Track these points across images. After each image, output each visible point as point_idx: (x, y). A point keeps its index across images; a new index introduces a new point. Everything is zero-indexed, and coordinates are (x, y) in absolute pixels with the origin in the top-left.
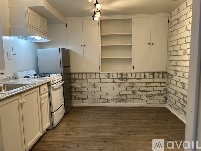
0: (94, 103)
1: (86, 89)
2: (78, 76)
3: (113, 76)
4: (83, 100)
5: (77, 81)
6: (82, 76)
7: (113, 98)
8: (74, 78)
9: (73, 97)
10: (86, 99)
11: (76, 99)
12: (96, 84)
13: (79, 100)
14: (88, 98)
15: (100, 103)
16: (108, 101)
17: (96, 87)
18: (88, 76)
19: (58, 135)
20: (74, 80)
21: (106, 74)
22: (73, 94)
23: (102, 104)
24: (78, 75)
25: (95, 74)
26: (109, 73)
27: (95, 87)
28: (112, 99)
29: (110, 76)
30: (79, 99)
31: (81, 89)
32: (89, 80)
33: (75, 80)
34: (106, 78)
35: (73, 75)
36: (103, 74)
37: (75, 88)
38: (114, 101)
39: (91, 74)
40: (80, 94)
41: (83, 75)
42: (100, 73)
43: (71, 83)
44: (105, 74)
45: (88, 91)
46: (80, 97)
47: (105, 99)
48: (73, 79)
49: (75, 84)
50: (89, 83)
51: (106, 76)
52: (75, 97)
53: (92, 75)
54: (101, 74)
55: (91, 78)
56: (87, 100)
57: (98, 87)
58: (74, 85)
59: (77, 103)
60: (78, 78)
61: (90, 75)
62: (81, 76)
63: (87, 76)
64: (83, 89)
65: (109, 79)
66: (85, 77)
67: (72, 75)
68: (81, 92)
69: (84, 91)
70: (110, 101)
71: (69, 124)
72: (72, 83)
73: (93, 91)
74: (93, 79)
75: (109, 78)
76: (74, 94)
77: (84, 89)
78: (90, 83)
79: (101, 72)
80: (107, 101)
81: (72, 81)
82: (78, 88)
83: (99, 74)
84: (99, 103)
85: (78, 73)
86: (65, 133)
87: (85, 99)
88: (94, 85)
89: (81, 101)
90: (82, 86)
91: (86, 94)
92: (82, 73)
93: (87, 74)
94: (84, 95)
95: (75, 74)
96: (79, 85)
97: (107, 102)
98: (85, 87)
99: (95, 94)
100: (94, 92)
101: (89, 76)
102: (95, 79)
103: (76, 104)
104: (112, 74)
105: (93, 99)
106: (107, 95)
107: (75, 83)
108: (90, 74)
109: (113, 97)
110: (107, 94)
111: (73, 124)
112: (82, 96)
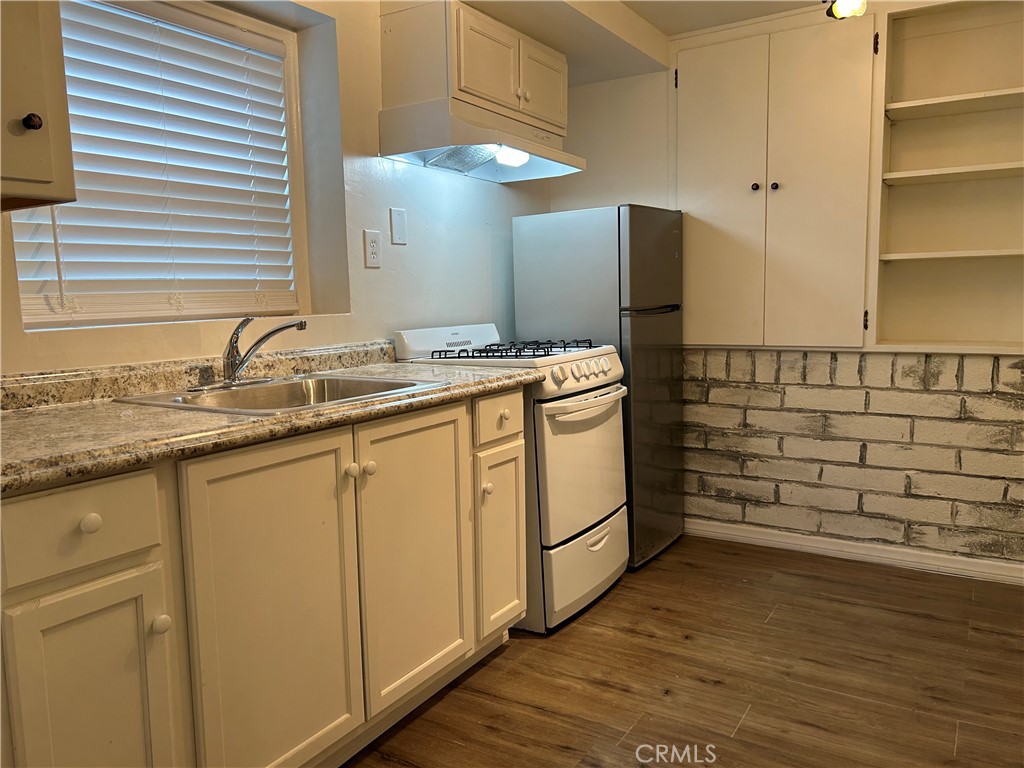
0: (817, 533)
1: (768, 446)
2: (728, 364)
3: (959, 377)
4: (750, 509)
5: (715, 394)
6: (749, 367)
7: (947, 521)
8: (700, 376)
9: (692, 485)
10: (769, 503)
11: (710, 497)
12: (835, 419)
13: (723, 505)
14: (777, 501)
15: (857, 539)
16: (911, 533)
17: (834, 439)
18: (784, 367)
19: (562, 674)
20: (698, 390)
21: (912, 362)
22: (692, 466)
23: (867, 545)
24: (728, 357)
25: (834, 356)
26: (928, 356)
27: (825, 435)
28: (941, 528)
29: (936, 376)
30: (722, 496)
31: (736, 439)
32: (788, 389)
33: (706, 384)
34: (909, 383)
35: (698, 359)
36: (890, 360)
37: (706, 433)
38: (958, 542)
39: (805, 354)
40: (732, 467)
41: (754, 363)
42: (863, 355)
43: (685, 402)
44: (901, 362)
45: (782, 458)
46: (735, 486)
47: (891, 519)
48: (693, 379)
49: (703, 408)
50: (790, 410)
51: (906, 374)
52: (703, 486)
53: (812, 360)
54: (870, 361)
55: (804, 382)
56: (774, 507)
57: (847, 439)
58: (697, 414)
59: (710, 518)
60: (722, 376)
61: (800, 364)
62: (740, 363)
63: (778, 370)
64: (754, 441)
65: (927, 390)
66: (764, 374)
67: (691, 358)
68: (741, 458)
69: (756, 456)
70: (931, 536)
71: (640, 628)
72: (692, 402)
73: (813, 461)
74: (820, 386)
75: (927, 384)
76: (695, 464)
77: (755, 445)
78: (799, 411)
79: (871, 346)
80: (907, 536)
81: (691, 392)
82: (723, 433)
83: (856, 359)
84: (851, 538)
85: (729, 351)
86: (598, 676)
87: (758, 503)
88: (822, 426)
89: (734, 510)
90: (746, 425)
91: (767, 474)
92: (751, 351)
93: (779, 353)
94: (757, 478)
95: (707, 350)
96: (730, 421)
97: (908, 541)
98: (761, 433)
99: (824, 481)
100: (816, 467)
101: (792, 368)
102: (832, 386)
103: (707, 523)
104: (955, 362)
105: (812, 508)
106: (908, 495)
107: (706, 402)
108: (799, 356)
109: (954, 514)
110: (908, 486)
111: (659, 633)
112: (741, 481)
